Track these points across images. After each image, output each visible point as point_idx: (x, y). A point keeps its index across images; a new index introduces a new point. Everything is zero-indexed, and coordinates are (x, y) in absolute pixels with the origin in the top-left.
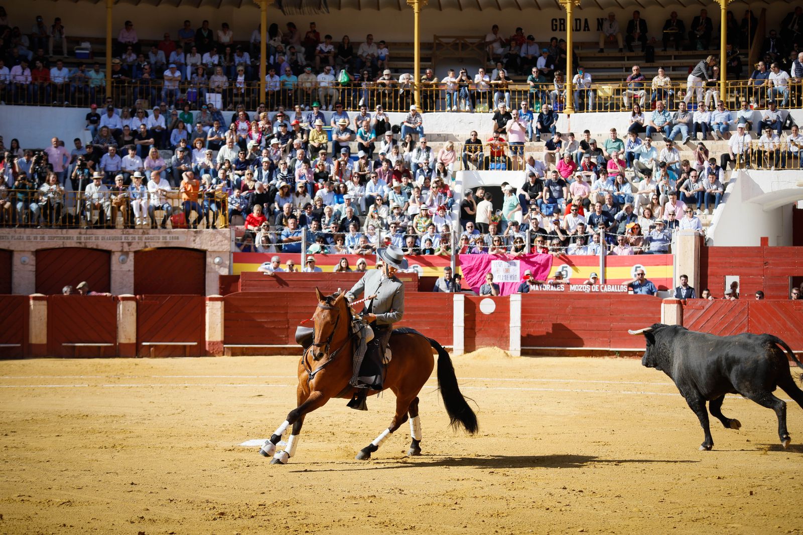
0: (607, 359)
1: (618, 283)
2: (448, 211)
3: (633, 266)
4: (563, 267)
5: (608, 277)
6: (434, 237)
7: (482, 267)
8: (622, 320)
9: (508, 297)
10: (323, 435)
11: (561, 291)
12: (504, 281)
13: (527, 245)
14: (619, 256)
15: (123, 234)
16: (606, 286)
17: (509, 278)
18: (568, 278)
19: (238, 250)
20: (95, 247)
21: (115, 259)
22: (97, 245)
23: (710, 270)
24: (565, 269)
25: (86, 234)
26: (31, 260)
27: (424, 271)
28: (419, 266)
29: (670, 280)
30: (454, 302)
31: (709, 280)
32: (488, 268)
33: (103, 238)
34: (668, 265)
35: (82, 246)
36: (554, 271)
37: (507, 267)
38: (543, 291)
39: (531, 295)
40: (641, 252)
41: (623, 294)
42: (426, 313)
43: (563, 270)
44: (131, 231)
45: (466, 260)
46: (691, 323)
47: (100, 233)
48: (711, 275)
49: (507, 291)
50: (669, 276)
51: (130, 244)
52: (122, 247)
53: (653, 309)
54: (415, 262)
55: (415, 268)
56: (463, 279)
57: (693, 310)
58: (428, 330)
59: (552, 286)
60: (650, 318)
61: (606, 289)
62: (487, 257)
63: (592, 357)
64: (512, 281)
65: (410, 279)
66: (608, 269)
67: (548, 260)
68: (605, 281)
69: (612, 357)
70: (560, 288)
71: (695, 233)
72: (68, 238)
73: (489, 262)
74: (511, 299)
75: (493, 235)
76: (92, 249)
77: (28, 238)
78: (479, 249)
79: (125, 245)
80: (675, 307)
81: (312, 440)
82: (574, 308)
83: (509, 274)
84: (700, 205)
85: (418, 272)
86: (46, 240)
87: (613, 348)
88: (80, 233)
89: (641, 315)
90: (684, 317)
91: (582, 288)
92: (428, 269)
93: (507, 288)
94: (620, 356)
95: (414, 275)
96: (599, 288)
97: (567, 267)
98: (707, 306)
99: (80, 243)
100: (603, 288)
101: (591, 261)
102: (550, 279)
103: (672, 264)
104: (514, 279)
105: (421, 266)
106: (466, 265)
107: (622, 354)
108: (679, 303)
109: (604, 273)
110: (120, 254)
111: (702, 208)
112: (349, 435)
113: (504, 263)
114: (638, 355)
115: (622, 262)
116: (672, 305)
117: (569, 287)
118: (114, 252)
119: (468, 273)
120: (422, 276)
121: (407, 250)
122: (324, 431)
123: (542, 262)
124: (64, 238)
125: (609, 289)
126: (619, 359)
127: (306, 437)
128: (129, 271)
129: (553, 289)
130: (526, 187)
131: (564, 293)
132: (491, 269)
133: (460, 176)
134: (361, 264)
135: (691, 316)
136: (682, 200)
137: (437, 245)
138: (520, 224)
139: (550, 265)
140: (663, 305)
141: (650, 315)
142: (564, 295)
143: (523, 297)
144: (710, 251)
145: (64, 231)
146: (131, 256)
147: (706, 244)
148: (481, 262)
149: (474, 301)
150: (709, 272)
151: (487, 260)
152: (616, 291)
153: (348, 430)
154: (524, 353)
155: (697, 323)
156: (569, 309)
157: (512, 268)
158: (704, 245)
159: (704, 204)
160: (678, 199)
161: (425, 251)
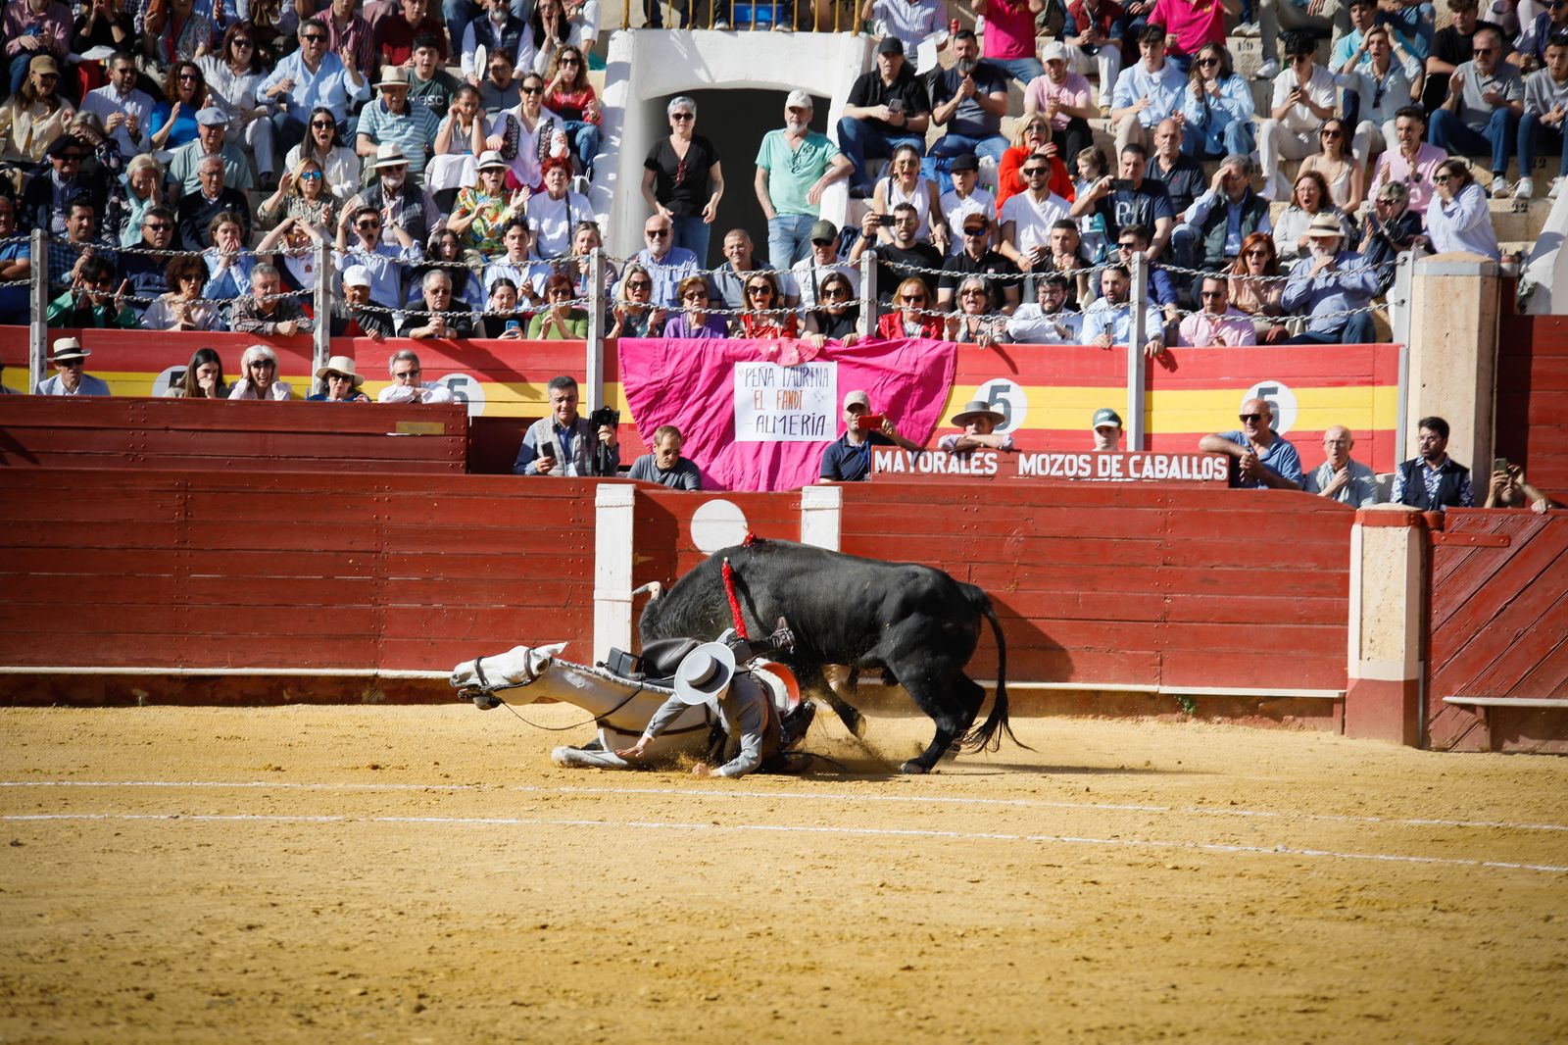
0: (1150, 723)
1: (1185, 447)
2: (577, 179)
3: (1248, 385)
4: (995, 390)
5: (1159, 426)
6: (526, 271)
7: (701, 385)
8: (1209, 582)
9: (796, 496)
10: (106, 1000)
11: (984, 476)
12: (779, 437)
13: (864, 309)
14: (1198, 351)
16: (1148, 459)
17: (797, 429)
18: (1012, 428)
23: (1537, 401)
24: (999, 395)
27: (486, 399)
28: (470, 380)
29: (1385, 440)
30: (599, 513)
31: (1531, 439)
32: (721, 391)
34: (1381, 383)
37: (791, 388)
38: (919, 475)
39: (876, 488)
40: (1283, 338)
41: (1214, 488)
42: (493, 551)
43: (993, 399)
45: (642, 360)
46: (1463, 596)
48: (1540, 422)
49: (791, 472)
50: (1381, 425)
53: (1319, 543)
54: (453, 363)
55: (457, 388)
56: (632, 427)
57: (1468, 551)
58: (500, 611)
59: (954, 458)
60: (1310, 576)
61: (1147, 471)
62: (721, 349)
63: (1096, 717)
64: (809, 438)
65: (438, 428)
66: (1159, 397)
67: (939, 362)
68: (1146, 442)
69: (1166, 716)
70: (983, 465)
71: (1483, 266)
73: (724, 369)
74: (804, 503)
75: (741, 267)
78: (691, 318)
80: (1399, 539)
81: (65, 1019)
82: (1032, 537)
83: (797, 415)
84: (1505, 165)
85: (465, 402)
87: (1172, 684)
89: (1278, 566)
90: (1436, 576)
91: (1062, 467)
92: (501, 390)
93: (789, 464)
94: (1198, 715)
95: (454, 412)
96: (1124, 467)
97: (1007, 389)
98: (1523, 536)
100: (1139, 466)
101: (1099, 367)
102: (946, 431)
103: (1394, 382)
104: (814, 432)
105: (479, 380)
106: (639, 379)
107: (1203, 708)
108: (1417, 522)
109: (1144, 410)
111: (1510, 171)
112: (208, 998)
113: (782, 375)
114: (1265, 714)
115: (1212, 373)
116: (1391, 530)
117: (1015, 463)
119: (649, 409)
120: (479, 414)
121: (424, 322)
122: (114, 986)
123: (919, 369)
125: (1157, 469)
126: (1193, 724)
127: (44, 1010)
129: (956, 466)
130: (866, 90)
131: (996, 484)
132: (732, 393)
133: (620, 49)
134: (257, 364)
135: (1463, 571)
136: (1437, 143)
138: (839, 229)
139: (946, 381)
140: (1356, 530)
141: (1311, 567)
142: (995, 490)
143: (845, 497)
144: (1537, 332)
147: (1523, 307)
148: (698, 368)
149: (672, 509)
150: (1532, 413)
151: (718, 361)
152: (1186, 476)
153: (202, 980)
155: (1482, 596)
156: (1014, 541)
157: (808, 391)
158: (1517, 311)
159: (1520, 158)
160: (1424, 137)
161: (495, 325)
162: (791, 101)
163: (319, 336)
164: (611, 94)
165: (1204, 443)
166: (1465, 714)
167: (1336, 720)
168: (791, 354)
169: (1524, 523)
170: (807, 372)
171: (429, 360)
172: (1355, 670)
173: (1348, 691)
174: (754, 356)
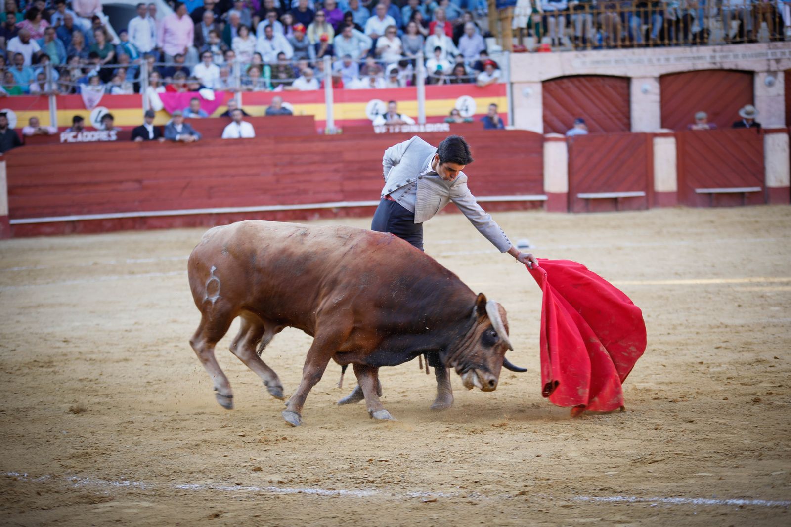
15: (770, 49)
20: (733, 67)
21: (760, 82)
22: (736, 65)
25: (722, 51)
26: (654, 88)
33: (744, 56)
35: (717, 66)
44: (779, 44)
47: (740, 49)
51: (778, 61)
52: (769, 65)
72: (699, 58)
76: (730, 71)
77: (650, 61)
79: (773, 63)
86: (672, 61)
88: (714, 51)
99: (715, 63)
110: (765, 74)
118: (758, 73)
124: (694, 58)
128: (779, 95)
145: (694, 49)
146: (781, 77)
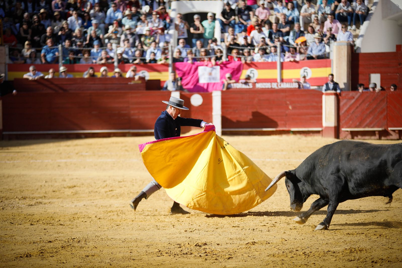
0: (284, 136)
1: (290, 81)
3: (301, 68)
5: (285, 77)
6: (156, 51)
7: (192, 72)
9: (211, 93)
11: (250, 88)
12: (208, 82)
16: (282, 84)
17: (212, 80)
19: (11, 62)
23: (360, 70)
24: (252, 72)
27: (149, 76)
31: (359, 77)
32: (196, 73)
34: (328, 67)
36: (245, 73)
37: (210, 71)
41: (295, 89)
42: (152, 106)
43: (251, 73)
45: (180, 67)
46: (345, 109)
48: (361, 74)
53: (317, 99)
54: (143, 69)
57: (346, 100)
60: (315, 106)
61: (282, 86)
63: (273, 135)
64: (214, 82)
65: (140, 82)
66: (284, 71)
67: (240, 66)
68: (282, 80)
69: (287, 135)
73: (196, 69)
74: (214, 95)
75: (200, 48)
78: (190, 59)
80: (333, 98)
82: (259, 100)
83: (212, 77)
84: (350, 23)
89: (309, 104)
90: (340, 105)
91: (265, 86)
93: (210, 88)
94: (293, 134)
96: (277, 85)
97: (253, 71)
98: (356, 97)
100: (280, 85)
101: (272, 66)
102: (242, 79)
103: (330, 66)
104: (216, 80)
105: (148, 71)
107: (295, 133)
108: (336, 95)
109: (281, 74)
111: (351, 25)
113: (208, 69)
116: (331, 97)
123: (236, 67)
125: (285, 86)
126: (293, 136)
130: (224, 13)
132: (198, 74)
133: (175, 5)
134: (104, 71)
135: (345, 104)
137: (159, 56)
138: (219, 40)
139: (241, 70)
140: (324, 97)
141: (315, 104)
142: (252, 91)
143: (222, 93)
144: (360, 56)
147: (356, 51)
148: (191, 68)
149: (187, 96)
151: (195, 67)
152: (290, 87)
154: (224, 133)
155: (349, 109)
156: (256, 100)
157: (214, 72)
158: (354, 52)
159: (353, 22)
160: (335, 18)
161: (150, 61)
162: (209, 15)
163: (116, 64)
164: (172, 14)
165: (293, 80)
166: (347, 133)
167: (321, 134)
168: (210, 65)
169: (357, 94)
170: (214, 69)
171: (139, 68)
172: (325, 124)
173: (323, 129)
174: (202, 65)
